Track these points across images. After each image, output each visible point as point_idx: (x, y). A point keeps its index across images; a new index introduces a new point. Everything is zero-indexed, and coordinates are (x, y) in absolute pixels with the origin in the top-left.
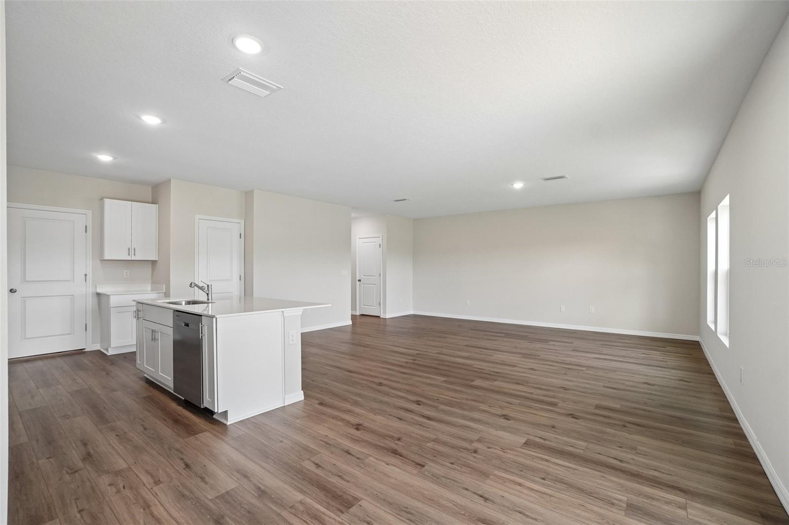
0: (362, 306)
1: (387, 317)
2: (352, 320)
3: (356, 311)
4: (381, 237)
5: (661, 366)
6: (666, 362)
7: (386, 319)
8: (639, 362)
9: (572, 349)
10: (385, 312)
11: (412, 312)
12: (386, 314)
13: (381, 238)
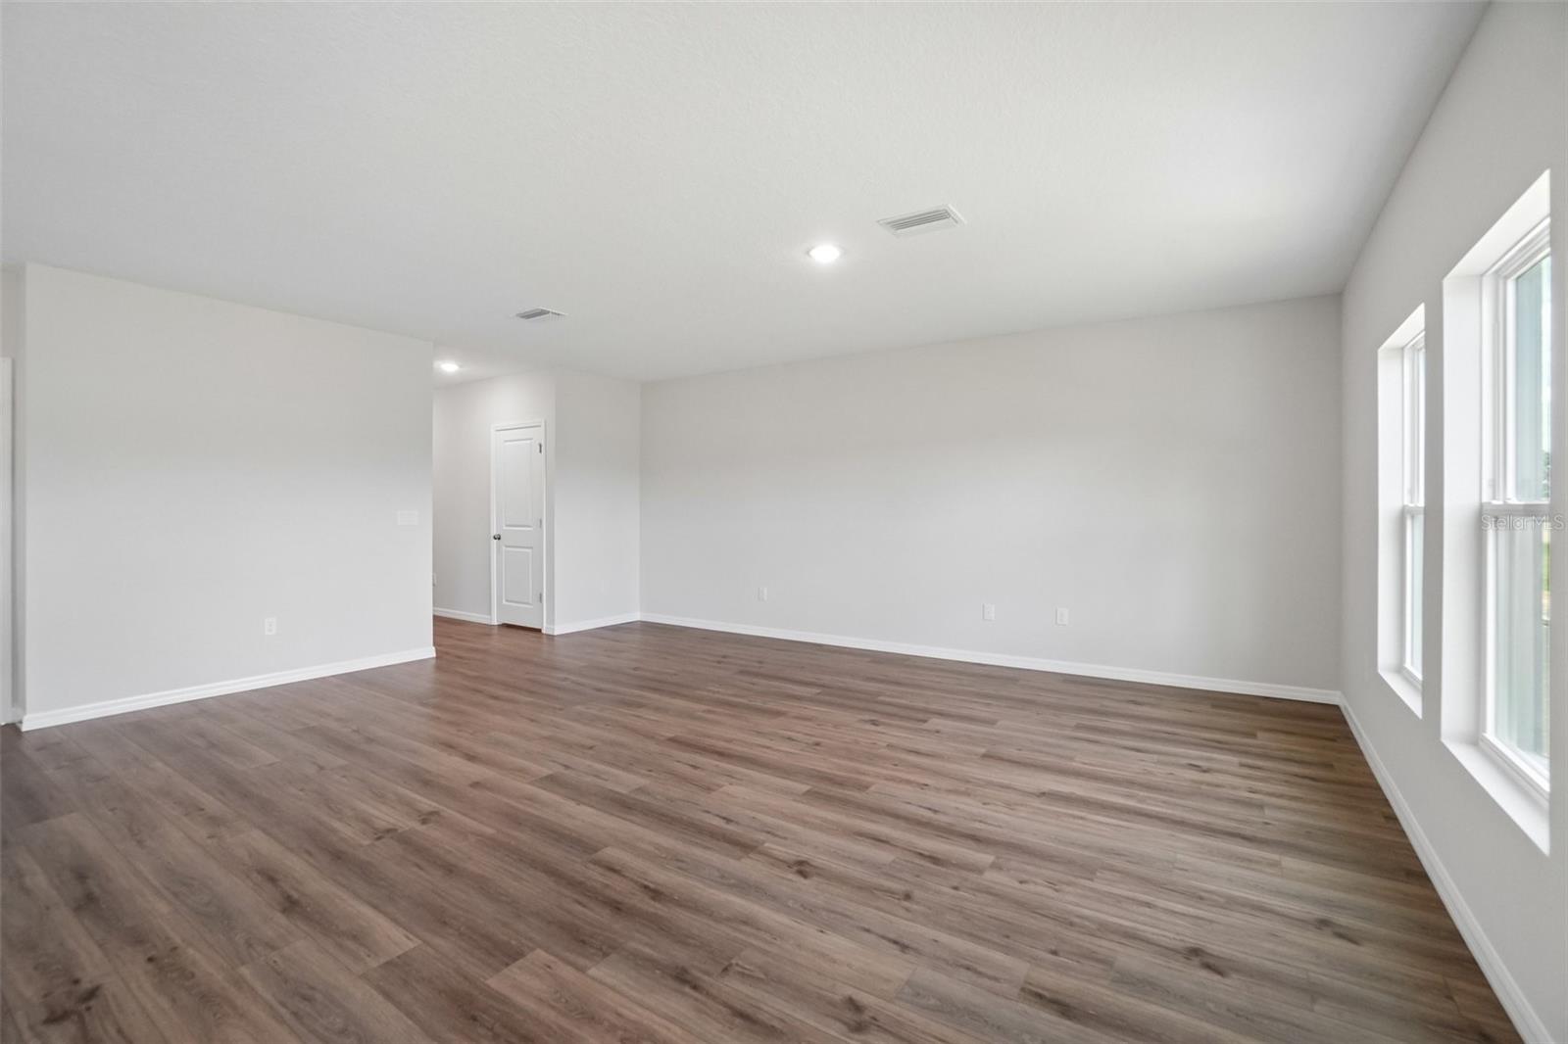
0: (504, 602)
1: (556, 634)
2: (435, 644)
3: (490, 614)
4: (543, 424)
5: (1248, 830)
6: (1261, 806)
7: (553, 636)
8: (1178, 813)
9: (983, 751)
10: (551, 621)
11: (637, 616)
12: (553, 624)
13: (543, 427)
